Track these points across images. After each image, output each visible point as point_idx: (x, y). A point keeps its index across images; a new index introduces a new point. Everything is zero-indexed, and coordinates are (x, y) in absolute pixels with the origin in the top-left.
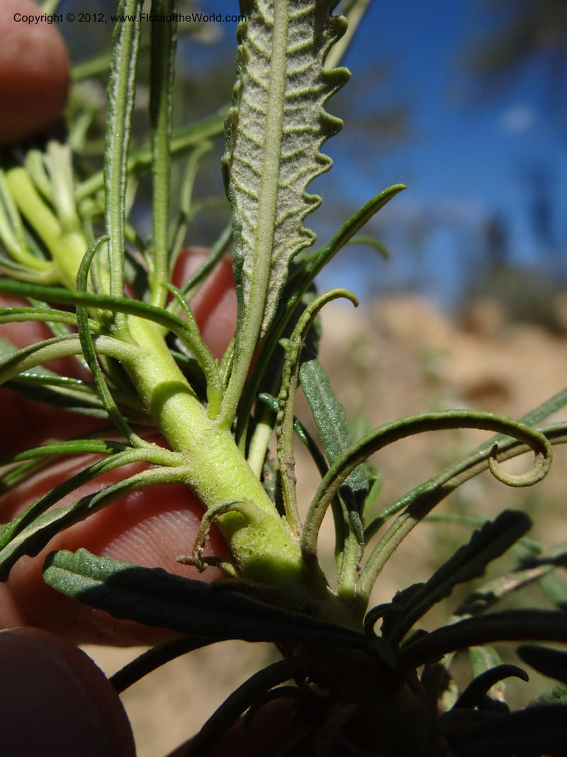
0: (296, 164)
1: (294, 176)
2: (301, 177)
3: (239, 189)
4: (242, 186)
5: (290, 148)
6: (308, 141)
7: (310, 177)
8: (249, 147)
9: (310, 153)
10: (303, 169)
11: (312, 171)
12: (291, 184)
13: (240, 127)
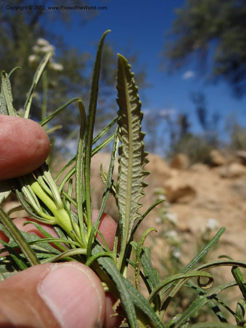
0: (135, 194)
1: (134, 197)
2: (137, 198)
3: (120, 203)
4: (121, 202)
5: (134, 190)
6: (139, 188)
7: (139, 198)
8: (122, 190)
9: (139, 191)
10: (137, 195)
11: (140, 196)
12: (134, 200)
13: (120, 186)
